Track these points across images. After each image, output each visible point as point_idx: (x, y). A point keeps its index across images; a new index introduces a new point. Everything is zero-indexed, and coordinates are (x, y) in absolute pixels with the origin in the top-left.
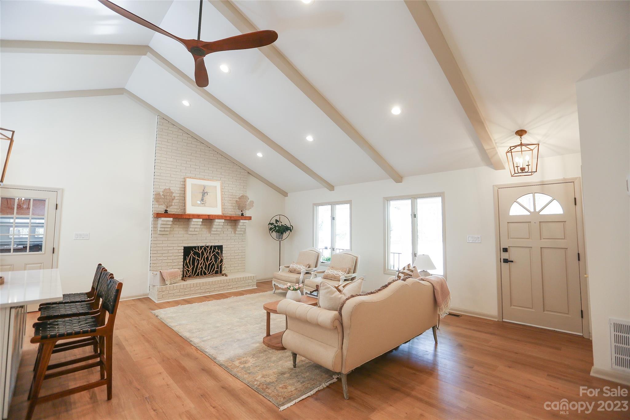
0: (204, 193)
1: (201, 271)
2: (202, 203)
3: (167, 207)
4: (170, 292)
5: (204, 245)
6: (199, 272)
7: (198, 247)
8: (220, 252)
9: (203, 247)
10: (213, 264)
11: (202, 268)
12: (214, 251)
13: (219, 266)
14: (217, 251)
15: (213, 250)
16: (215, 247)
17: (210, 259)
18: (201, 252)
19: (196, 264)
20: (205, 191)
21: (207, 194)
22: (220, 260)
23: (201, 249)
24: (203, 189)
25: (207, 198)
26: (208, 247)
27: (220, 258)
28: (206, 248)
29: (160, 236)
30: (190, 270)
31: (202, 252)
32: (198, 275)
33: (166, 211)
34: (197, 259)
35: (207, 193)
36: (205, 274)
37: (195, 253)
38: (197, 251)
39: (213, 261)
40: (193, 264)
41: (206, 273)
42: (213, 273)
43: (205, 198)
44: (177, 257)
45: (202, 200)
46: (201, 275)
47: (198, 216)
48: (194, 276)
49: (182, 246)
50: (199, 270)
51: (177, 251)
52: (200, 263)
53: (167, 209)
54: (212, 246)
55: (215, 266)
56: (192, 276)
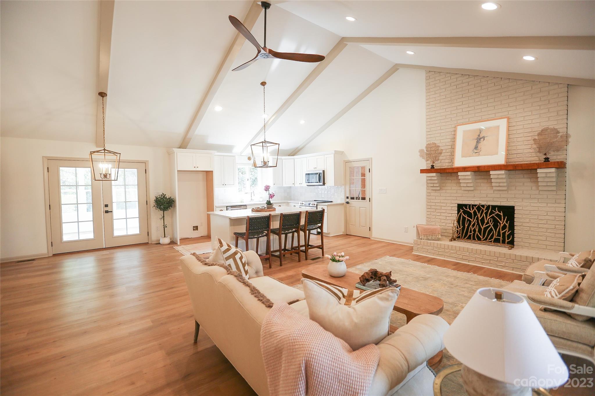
0: (479, 139)
1: (474, 234)
2: (476, 151)
3: (433, 163)
4: (424, 247)
5: (477, 203)
6: (470, 235)
7: (470, 205)
8: (502, 214)
9: (475, 205)
10: (491, 229)
11: (475, 230)
12: (492, 213)
13: (501, 234)
14: (498, 212)
15: (491, 211)
16: (494, 207)
17: (486, 221)
18: (473, 211)
19: (466, 226)
20: (481, 136)
21: (484, 140)
22: (502, 225)
23: (473, 209)
24: (479, 133)
25: (482, 144)
26: (483, 206)
27: (501, 222)
28: (479, 208)
29: (433, 191)
30: (459, 230)
31: (475, 212)
32: (469, 238)
33: (433, 166)
34: (467, 219)
35: (484, 138)
36: (479, 239)
37: (465, 212)
38: (468, 210)
39: (490, 226)
40: (464, 224)
41: (481, 238)
42: (492, 241)
43: (480, 145)
44: (450, 215)
45: (476, 148)
46: (474, 239)
47: (465, 169)
48: (464, 238)
49: (456, 204)
50: (471, 232)
51: (450, 208)
52: (472, 224)
53: (434, 164)
54: (489, 206)
55: (493, 232)
56: (462, 238)
